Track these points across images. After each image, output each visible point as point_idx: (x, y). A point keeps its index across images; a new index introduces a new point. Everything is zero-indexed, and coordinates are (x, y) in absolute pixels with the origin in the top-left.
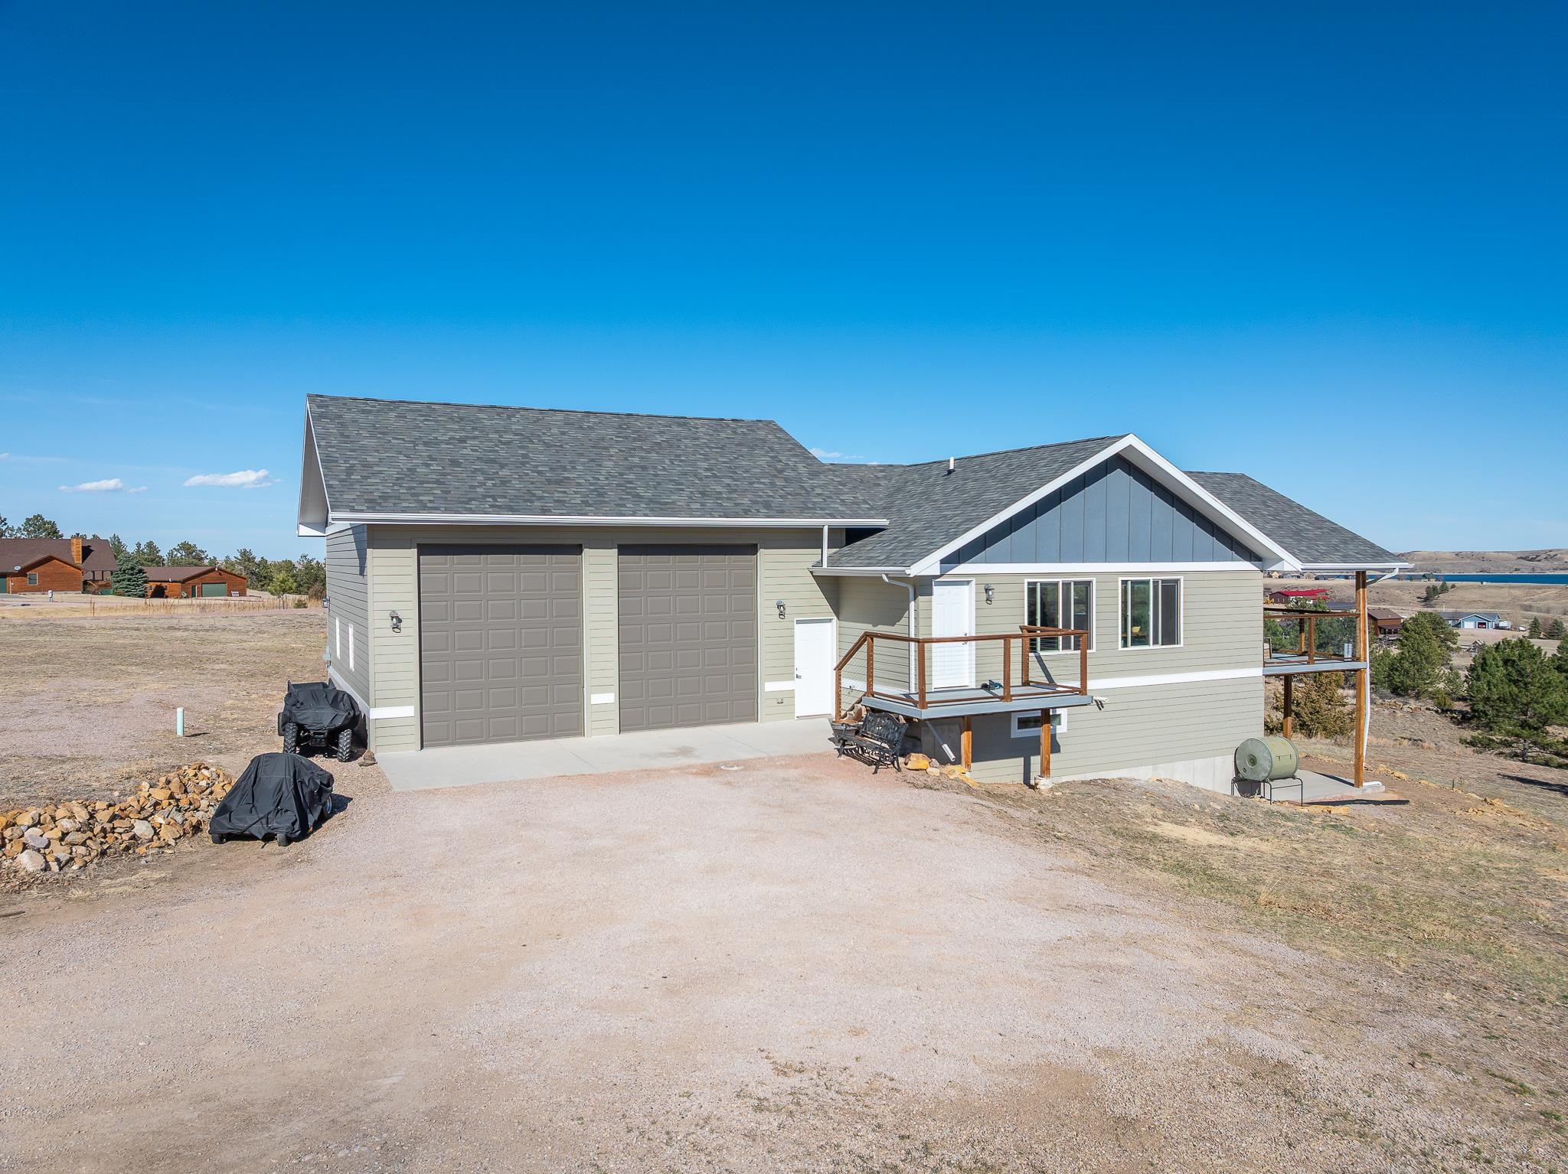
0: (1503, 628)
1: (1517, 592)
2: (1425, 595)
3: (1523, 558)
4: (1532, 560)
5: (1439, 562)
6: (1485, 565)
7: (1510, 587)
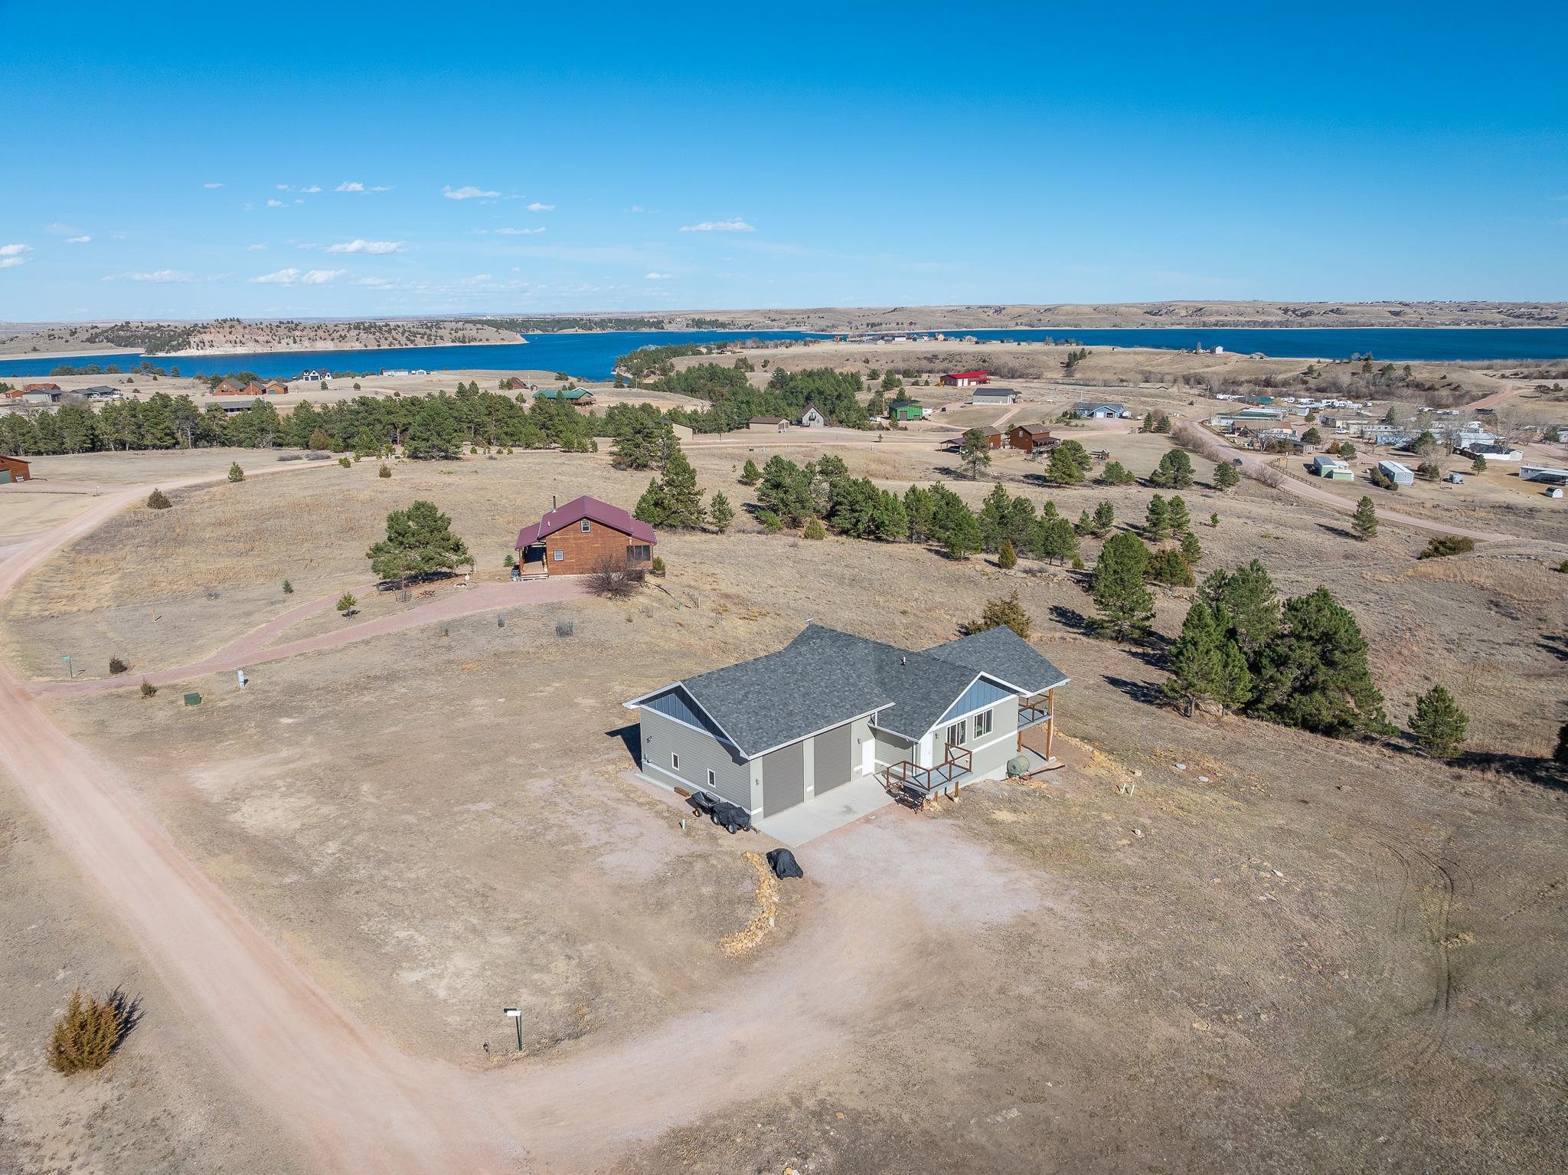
0: (1125, 418)
1: (1140, 358)
2: (1067, 361)
3: (1148, 313)
4: (1155, 314)
5: (1079, 317)
6: (1118, 320)
7: (1136, 353)
